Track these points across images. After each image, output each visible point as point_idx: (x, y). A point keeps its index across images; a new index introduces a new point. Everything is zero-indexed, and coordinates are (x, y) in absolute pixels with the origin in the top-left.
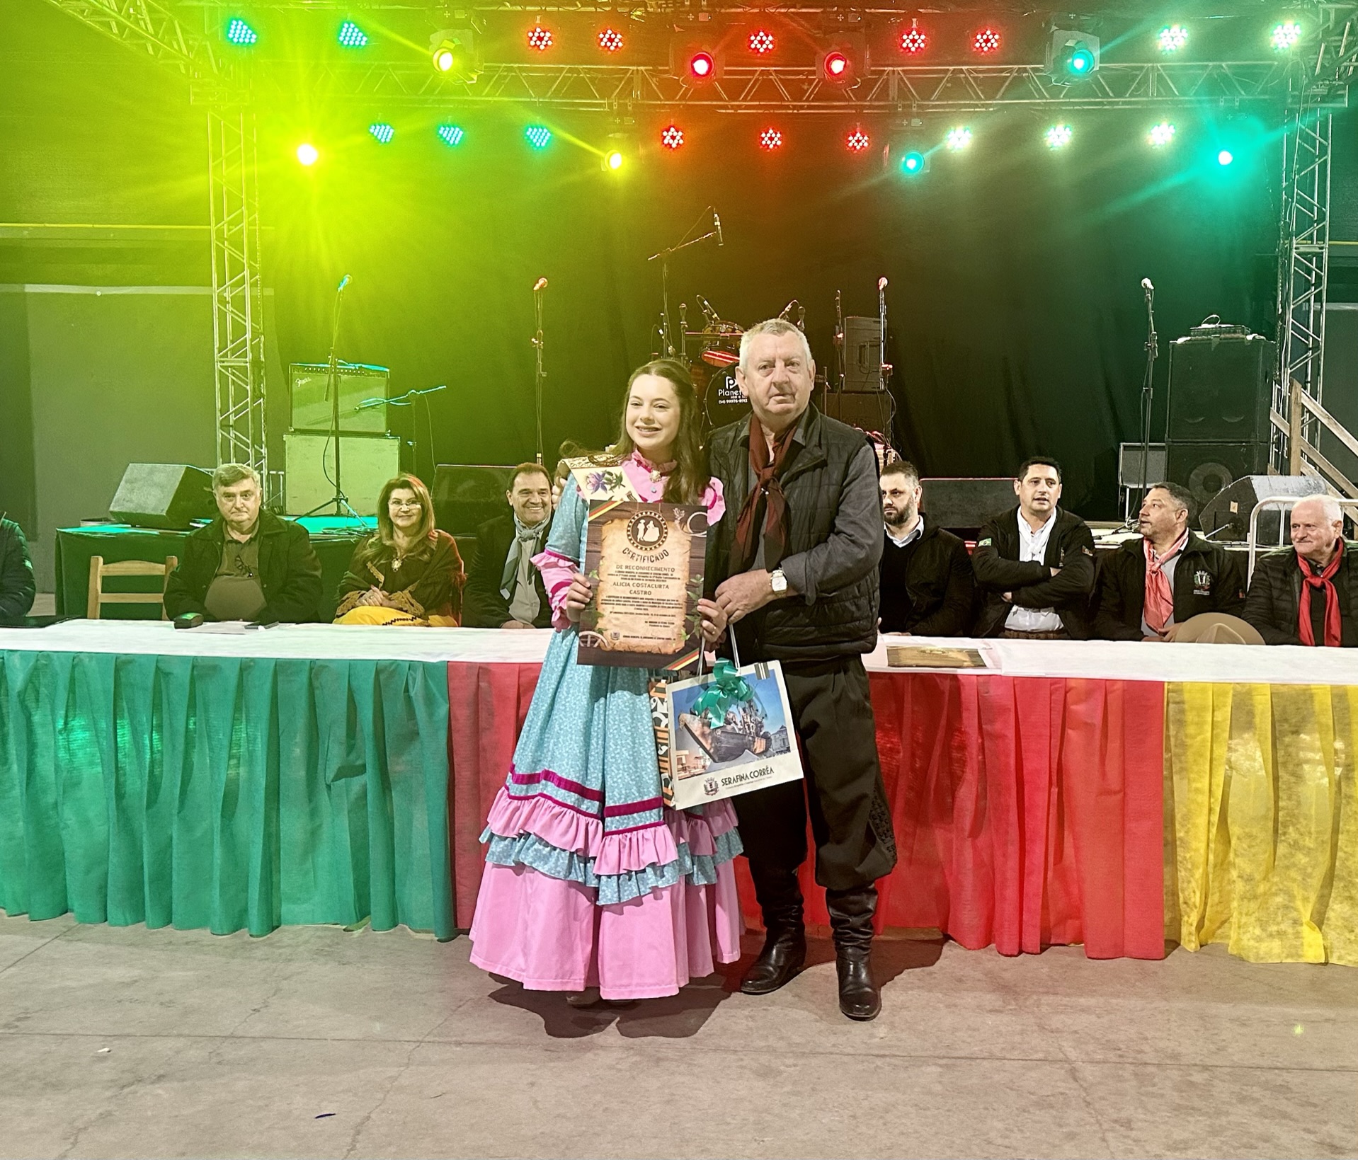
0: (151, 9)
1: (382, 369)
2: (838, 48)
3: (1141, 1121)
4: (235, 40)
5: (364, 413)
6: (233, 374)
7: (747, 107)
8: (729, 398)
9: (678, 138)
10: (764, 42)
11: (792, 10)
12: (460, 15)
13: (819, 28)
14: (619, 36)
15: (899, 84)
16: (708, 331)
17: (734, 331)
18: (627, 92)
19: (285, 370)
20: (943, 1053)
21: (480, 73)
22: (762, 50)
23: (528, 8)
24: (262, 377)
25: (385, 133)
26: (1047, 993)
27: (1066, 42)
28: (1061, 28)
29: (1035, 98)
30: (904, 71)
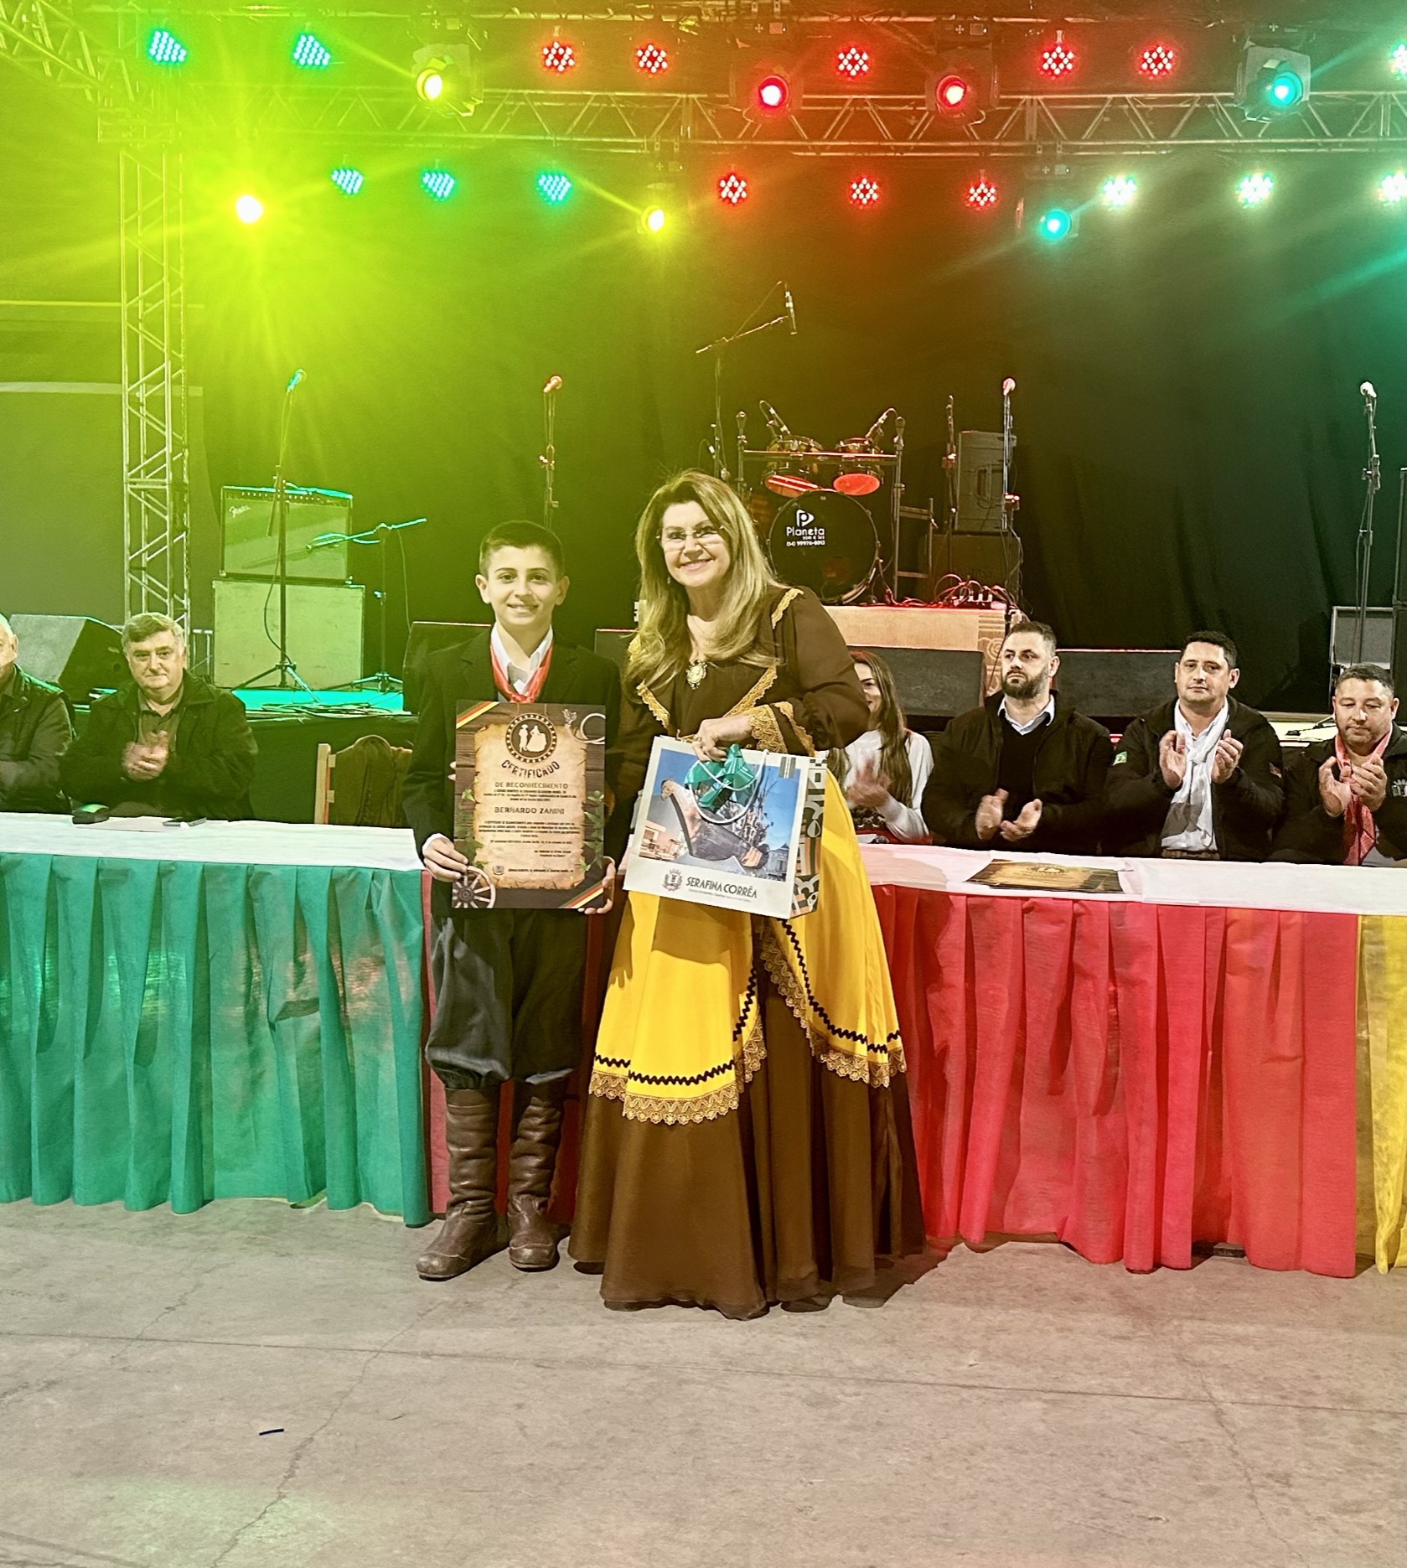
0: (49, 17)
1: (342, 495)
2: (955, 70)
3: (1301, 1476)
4: (159, 58)
5: (318, 554)
6: (147, 500)
7: (833, 149)
8: (800, 538)
9: (740, 189)
10: (857, 62)
11: (895, 19)
12: (453, 26)
13: (931, 42)
14: (663, 54)
15: (1039, 118)
16: (774, 449)
17: (809, 449)
18: (673, 126)
19: (216, 497)
20: (1050, 1386)
21: (479, 102)
22: (853, 73)
23: (544, 16)
24: (185, 504)
25: (352, 181)
26: (1191, 1318)
27: (1265, 62)
28: (1258, 43)
29: (1224, 137)
30: (1045, 100)
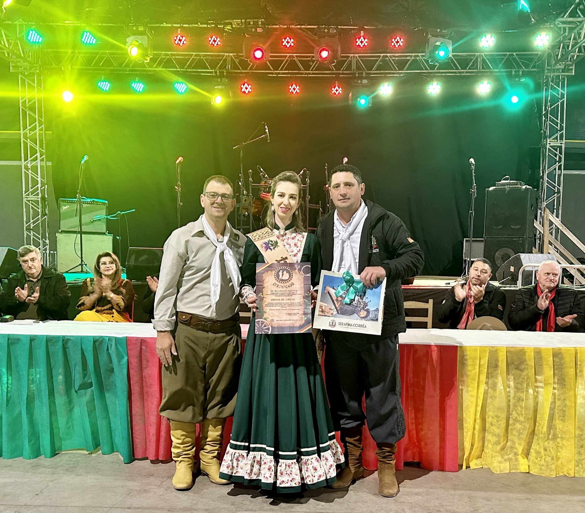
1: (104, 201)
2: (325, 45)
4: (31, 41)
5: (95, 223)
6: (32, 204)
7: (283, 74)
9: (249, 88)
10: (289, 42)
11: (303, 27)
12: (141, 29)
13: (316, 35)
14: (218, 39)
15: (356, 62)
16: (263, 183)
18: (224, 66)
19: (57, 202)
21: (151, 57)
22: (288, 46)
23: (174, 25)
24: (46, 206)
25: (106, 86)
27: (436, 43)
28: (433, 36)
29: (423, 70)
30: (359, 56)
